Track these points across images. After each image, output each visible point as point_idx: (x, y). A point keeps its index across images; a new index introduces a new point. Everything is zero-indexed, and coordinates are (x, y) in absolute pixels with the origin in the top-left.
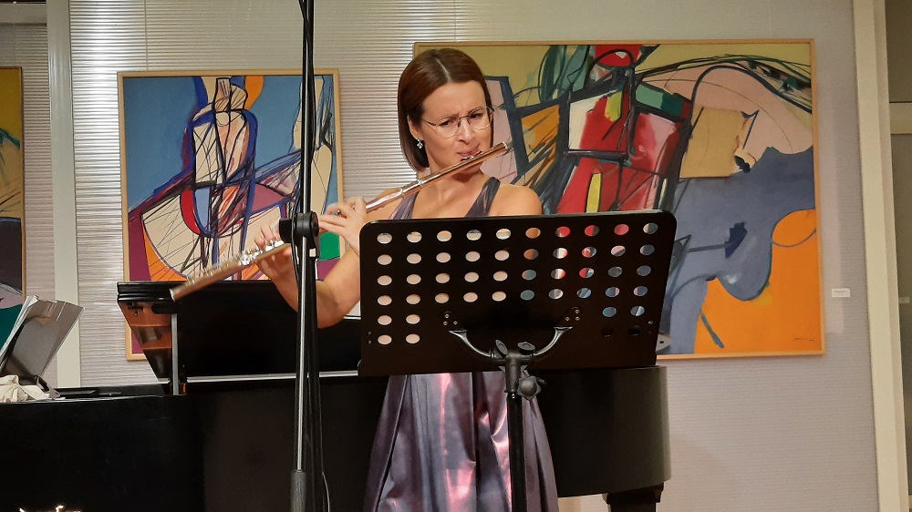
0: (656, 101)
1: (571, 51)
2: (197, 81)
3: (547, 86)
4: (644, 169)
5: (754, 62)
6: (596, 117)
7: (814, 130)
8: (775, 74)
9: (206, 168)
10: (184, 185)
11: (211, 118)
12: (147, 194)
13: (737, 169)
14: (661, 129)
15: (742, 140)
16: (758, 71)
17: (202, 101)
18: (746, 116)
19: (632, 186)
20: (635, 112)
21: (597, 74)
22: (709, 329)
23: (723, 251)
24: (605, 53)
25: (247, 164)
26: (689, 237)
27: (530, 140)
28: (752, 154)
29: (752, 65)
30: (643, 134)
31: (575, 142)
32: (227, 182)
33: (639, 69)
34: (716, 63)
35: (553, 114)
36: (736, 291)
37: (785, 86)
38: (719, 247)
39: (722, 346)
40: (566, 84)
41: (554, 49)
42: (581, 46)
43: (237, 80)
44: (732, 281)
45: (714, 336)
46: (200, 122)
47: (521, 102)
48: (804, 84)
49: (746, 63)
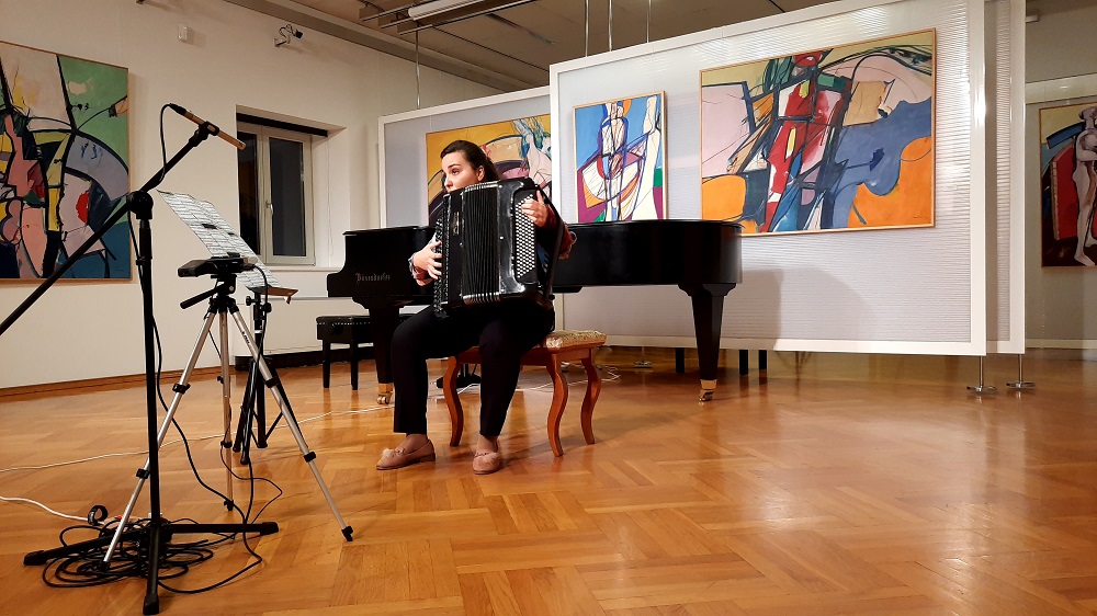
0: (830, 82)
1: (781, 61)
3: (768, 82)
4: (822, 122)
5: (893, 49)
6: (794, 97)
7: (933, 86)
8: (907, 54)
11: (609, 123)
13: (879, 117)
14: (832, 98)
15: (883, 99)
16: (896, 54)
17: (606, 116)
18: (887, 83)
19: (815, 133)
20: (817, 91)
21: (795, 73)
22: (858, 214)
23: (868, 167)
24: (801, 58)
25: (623, 144)
26: (847, 161)
27: (757, 114)
28: (889, 106)
30: (822, 103)
31: (782, 113)
32: (615, 153)
33: (820, 65)
34: (868, 54)
35: (771, 97)
36: (876, 191)
37: (914, 62)
38: (866, 164)
39: (864, 223)
40: (778, 80)
42: (786, 58)
44: (873, 184)
45: (860, 217)
47: (753, 94)
48: (927, 58)
49: (887, 51)
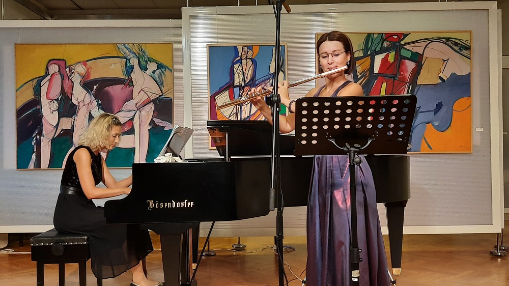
0: (409, 55)
1: (376, 36)
2: (235, 47)
3: (366, 49)
4: (403, 81)
5: (448, 39)
6: (384, 61)
7: (471, 67)
8: (456, 44)
9: (238, 80)
10: (230, 86)
11: (240, 61)
12: (217, 89)
13: (440, 81)
14: (410, 65)
15: (442, 70)
17: (237, 55)
18: (444, 61)
19: (398, 87)
20: (400, 59)
21: (385, 45)
22: (427, 142)
23: (433, 113)
24: (389, 36)
25: (253, 78)
26: (420, 107)
27: (359, 70)
28: (446, 75)
29: (447, 41)
30: (403, 67)
31: (376, 71)
32: (246, 85)
33: (402, 43)
34: (433, 40)
35: (368, 60)
36: (438, 129)
37: (460, 49)
38: (432, 111)
39: (432, 149)
40: (373, 48)
41: (369, 36)
42: (380, 34)
43: (250, 48)
44: (436, 124)
45: (428, 145)
46: (236, 63)
48: (468, 48)
49: (444, 40)
